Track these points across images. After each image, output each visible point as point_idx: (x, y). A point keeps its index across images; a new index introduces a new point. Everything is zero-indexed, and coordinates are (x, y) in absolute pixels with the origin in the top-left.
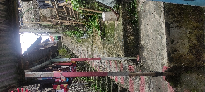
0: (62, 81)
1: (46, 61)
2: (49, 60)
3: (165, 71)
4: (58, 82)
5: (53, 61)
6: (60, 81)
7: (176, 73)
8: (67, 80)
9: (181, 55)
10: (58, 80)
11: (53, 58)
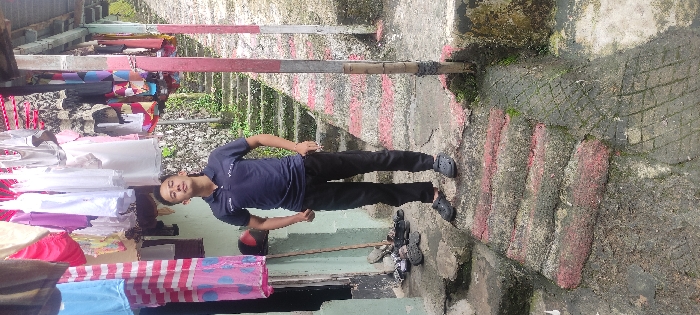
0: (135, 91)
1: (66, 29)
2: (76, 26)
3: (447, 60)
4: (123, 94)
5: (92, 31)
6: (129, 91)
7: (475, 65)
8: (150, 89)
9: (492, 12)
10: (120, 87)
11: (89, 20)
